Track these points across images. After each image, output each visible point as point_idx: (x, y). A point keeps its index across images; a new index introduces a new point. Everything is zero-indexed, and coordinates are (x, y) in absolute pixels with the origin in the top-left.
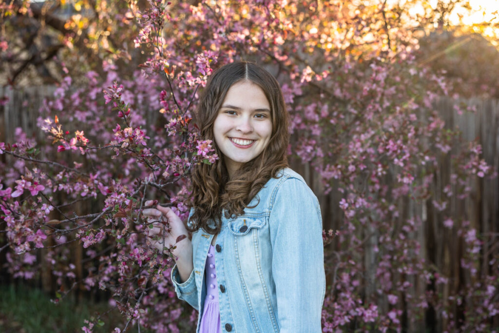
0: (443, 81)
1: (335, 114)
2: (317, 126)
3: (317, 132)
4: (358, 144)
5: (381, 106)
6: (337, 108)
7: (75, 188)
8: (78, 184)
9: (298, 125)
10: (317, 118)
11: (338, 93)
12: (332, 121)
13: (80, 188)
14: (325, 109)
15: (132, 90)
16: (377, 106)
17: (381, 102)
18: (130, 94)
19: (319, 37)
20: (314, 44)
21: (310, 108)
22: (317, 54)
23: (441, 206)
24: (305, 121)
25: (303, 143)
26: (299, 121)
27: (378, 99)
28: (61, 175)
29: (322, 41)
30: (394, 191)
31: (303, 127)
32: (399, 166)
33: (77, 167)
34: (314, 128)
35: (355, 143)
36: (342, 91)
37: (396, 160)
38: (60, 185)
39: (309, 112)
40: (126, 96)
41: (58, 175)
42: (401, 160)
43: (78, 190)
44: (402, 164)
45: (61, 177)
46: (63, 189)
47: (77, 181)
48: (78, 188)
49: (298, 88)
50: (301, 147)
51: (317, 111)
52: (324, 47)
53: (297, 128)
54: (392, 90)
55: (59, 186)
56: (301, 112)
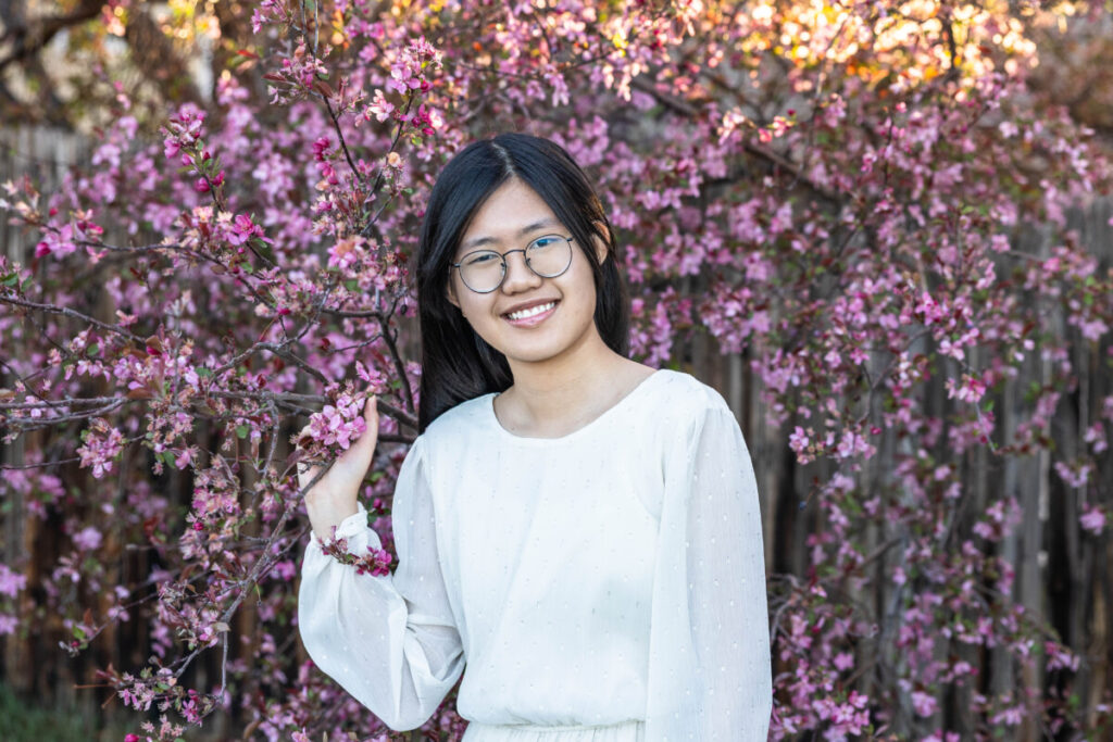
0: (1082, 156)
1: (809, 228)
2: (757, 255)
3: (759, 270)
4: (858, 303)
5: (925, 213)
6: (814, 214)
7: (117, 372)
8: (123, 360)
9: (714, 253)
10: (757, 234)
11: (819, 175)
12: (797, 245)
13: (128, 371)
14: (784, 216)
15: (291, 153)
16: (915, 211)
17: (924, 202)
18: (281, 162)
19: (778, 29)
20: (762, 45)
21: (745, 211)
22: (771, 72)
23: (1077, 478)
24: (731, 243)
25: (721, 296)
26: (715, 244)
27: (916, 195)
28: (83, 339)
29: (786, 40)
30: (954, 433)
31: (725, 258)
32: (954, 359)
33: (123, 323)
34: (752, 261)
35: (849, 299)
36: (829, 172)
37: (945, 344)
38: (80, 362)
39: (740, 221)
40: (271, 167)
41: (77, 339)
42: (958, 343)
43: (123, 377)
44: (959, 355)
45: (82, 343)
46: (87, 371)
47: (121, 354)
48: (123, 371)
49: (716, 159)
50: (714, 305)
51: (761, 218)
52: (789, 55)
53: (710, 260)
54: (955, 171)
55: (77, 365)
56: (722, 220)
